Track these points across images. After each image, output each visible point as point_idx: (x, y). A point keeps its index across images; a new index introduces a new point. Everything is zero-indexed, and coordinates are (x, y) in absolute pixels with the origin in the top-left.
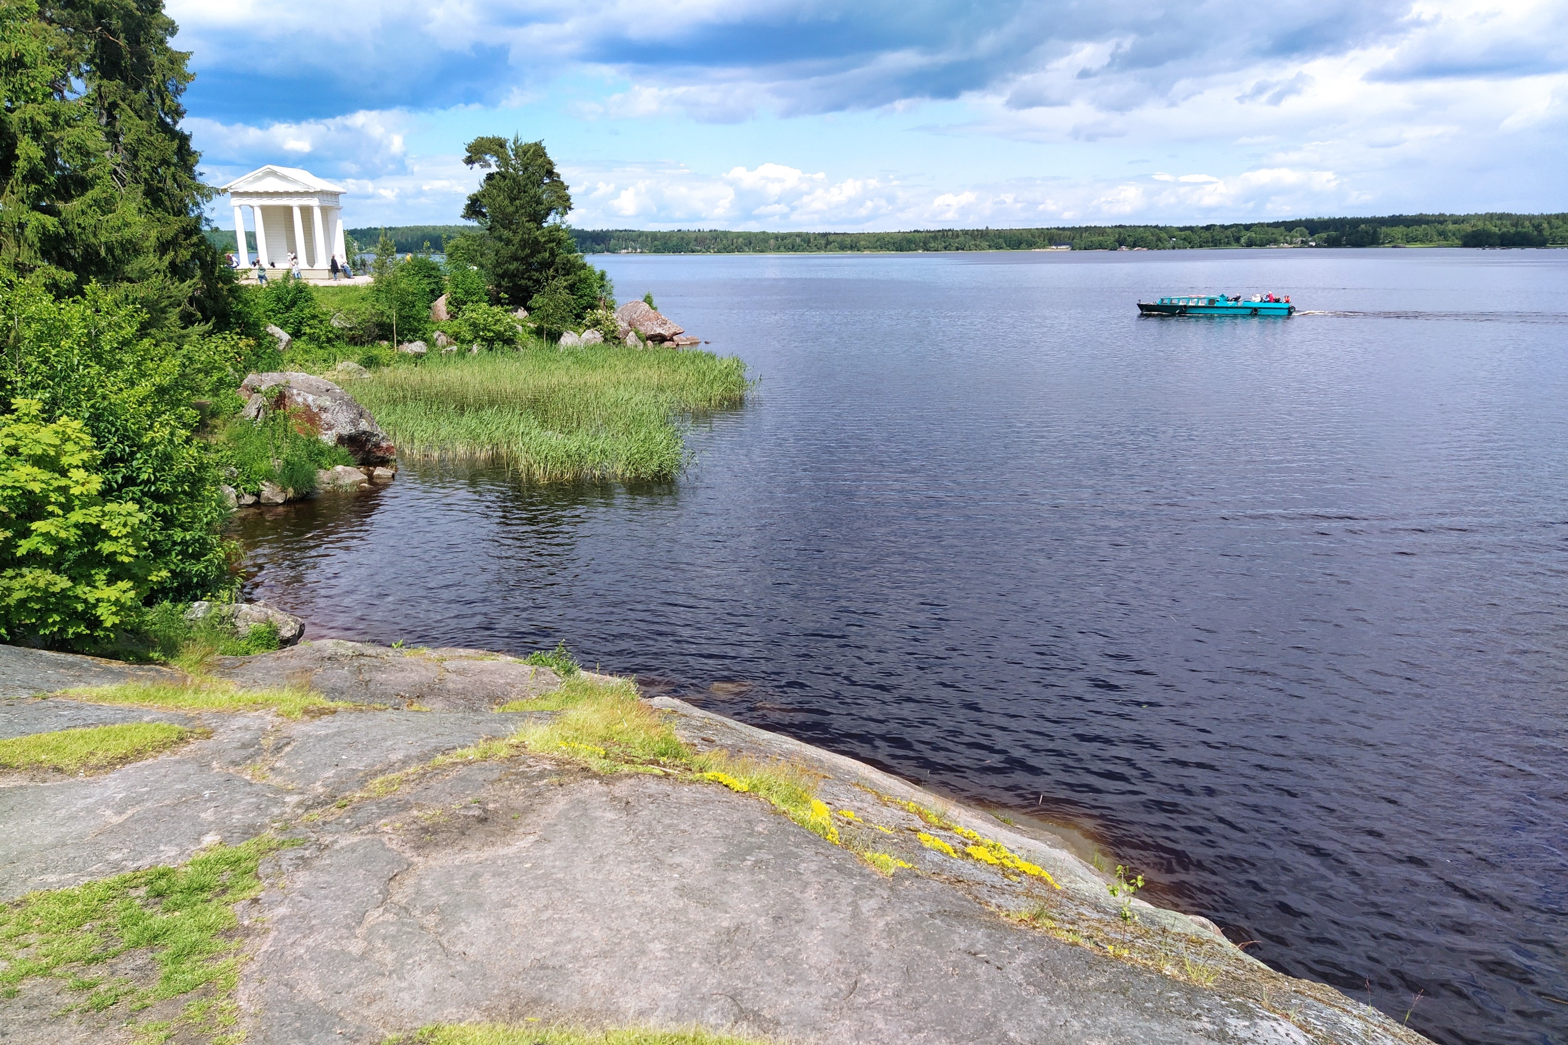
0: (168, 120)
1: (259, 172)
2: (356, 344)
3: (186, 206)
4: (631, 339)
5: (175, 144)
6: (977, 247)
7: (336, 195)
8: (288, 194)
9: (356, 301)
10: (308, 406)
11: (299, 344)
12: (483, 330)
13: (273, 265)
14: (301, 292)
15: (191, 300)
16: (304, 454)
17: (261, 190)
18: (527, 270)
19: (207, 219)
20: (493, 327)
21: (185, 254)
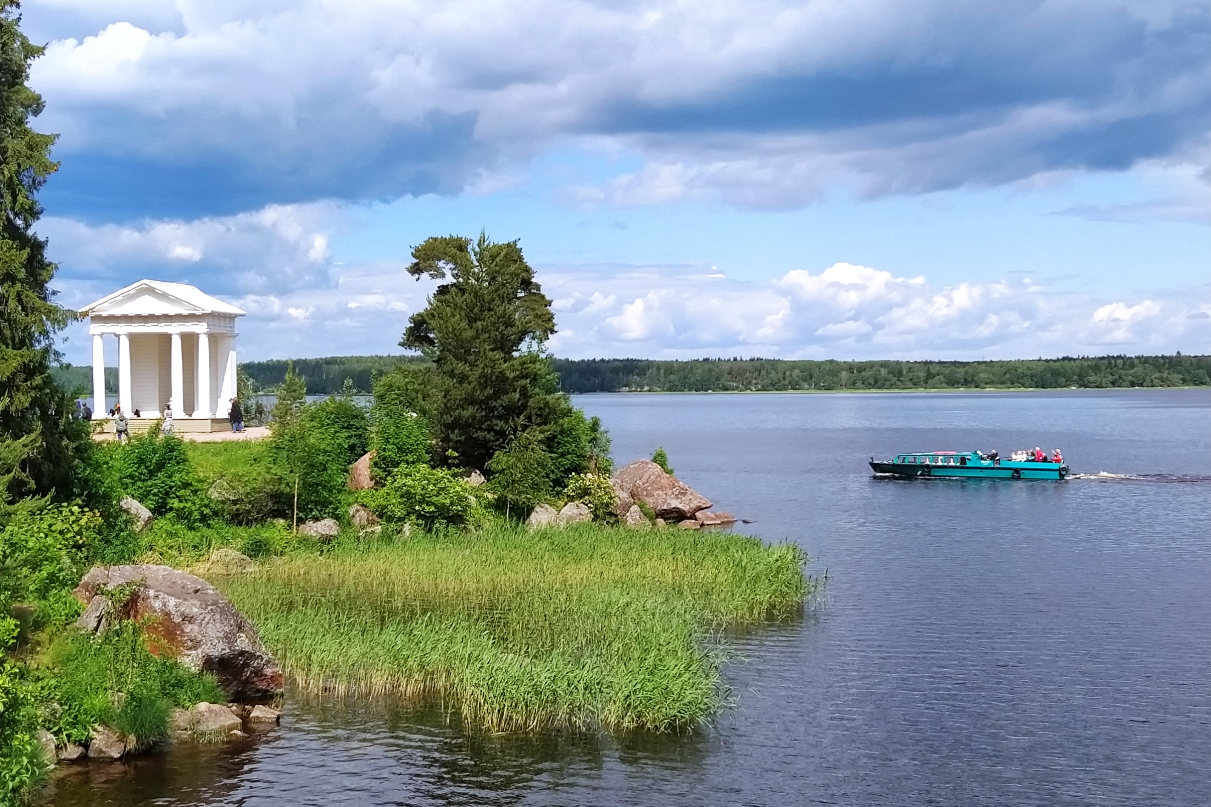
0: (19, 222)
1: (130, 289)
2: (240, 524)
3: (31, 336)
4: (633, 516)
5: (25, 253)
6: (1163, 382)
7: (231, 317)
8: (167, 318)
9: (245, 463)
10: (168, 614)
11: (163, 523)
12: (420, 503)
13: (137, 413)
14: (172, 450)
15: (23, 465)
16: (156, 685)
17: (131, 313)
18: (487, 418)
19: (56, 353)
20: (434, 499)
21: (23, 400)
